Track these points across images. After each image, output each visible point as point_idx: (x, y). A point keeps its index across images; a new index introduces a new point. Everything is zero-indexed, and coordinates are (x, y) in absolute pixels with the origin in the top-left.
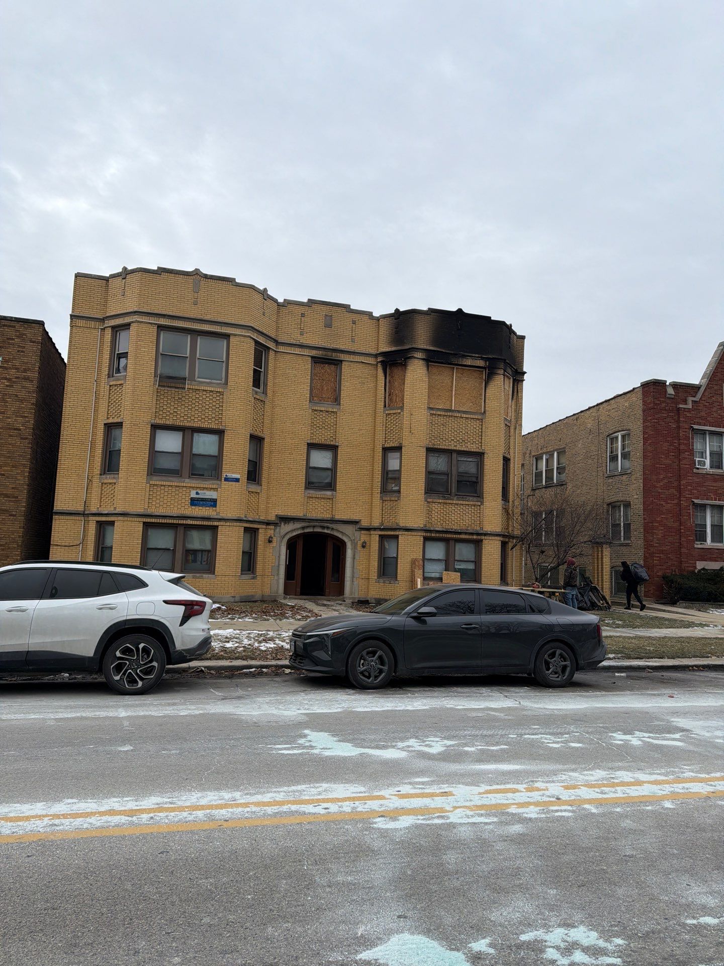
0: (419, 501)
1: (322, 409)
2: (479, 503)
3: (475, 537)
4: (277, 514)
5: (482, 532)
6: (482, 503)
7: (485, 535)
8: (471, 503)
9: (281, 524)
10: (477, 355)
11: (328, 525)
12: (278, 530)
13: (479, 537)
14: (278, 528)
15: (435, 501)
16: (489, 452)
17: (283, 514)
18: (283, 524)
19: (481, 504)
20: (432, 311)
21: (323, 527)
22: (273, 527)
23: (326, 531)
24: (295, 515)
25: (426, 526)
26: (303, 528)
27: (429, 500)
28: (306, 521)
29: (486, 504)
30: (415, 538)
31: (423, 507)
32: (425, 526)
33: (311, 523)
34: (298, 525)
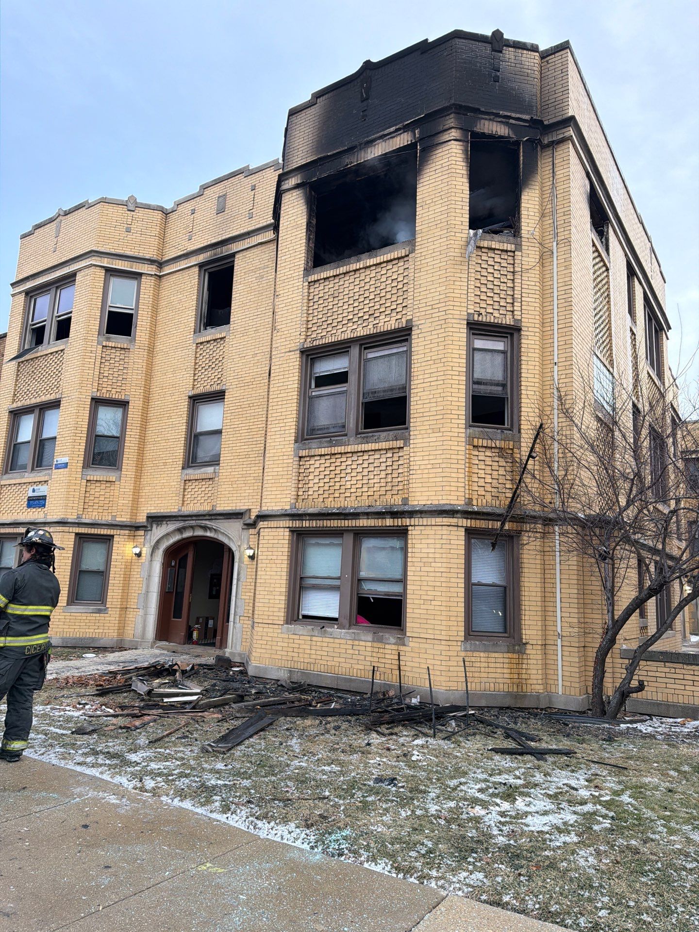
0: (285, 457)
1: (208, 338)
2: (400, 443)
3: (389, 522)
4: (149, 511)
5: (406, 508)
6: (407, 440)
7: (412, 514)
8: (384, 445)
9: (152, 527)
10: (392, 129)
11: (207, 522)
12: (148, 537)
13: (399, 522)
14: (149, 532)
15: (312, 452)
16: (423, 322)
17: (155, 511)
18: (154, 526)
19: (405, 445)
20: (318, 95)
21: (205, 528)
22: (142, 533)
23: (208, 534)
24: (169, 511)
25: (295, 508)
26: (180, 530)
27: (303, 453)
28: (180, 519)
29: (415, 441)
30: (274, 532)
31: (291, 469)
32: (294, 506)
33: (187, 522)
34: (172, 526)
